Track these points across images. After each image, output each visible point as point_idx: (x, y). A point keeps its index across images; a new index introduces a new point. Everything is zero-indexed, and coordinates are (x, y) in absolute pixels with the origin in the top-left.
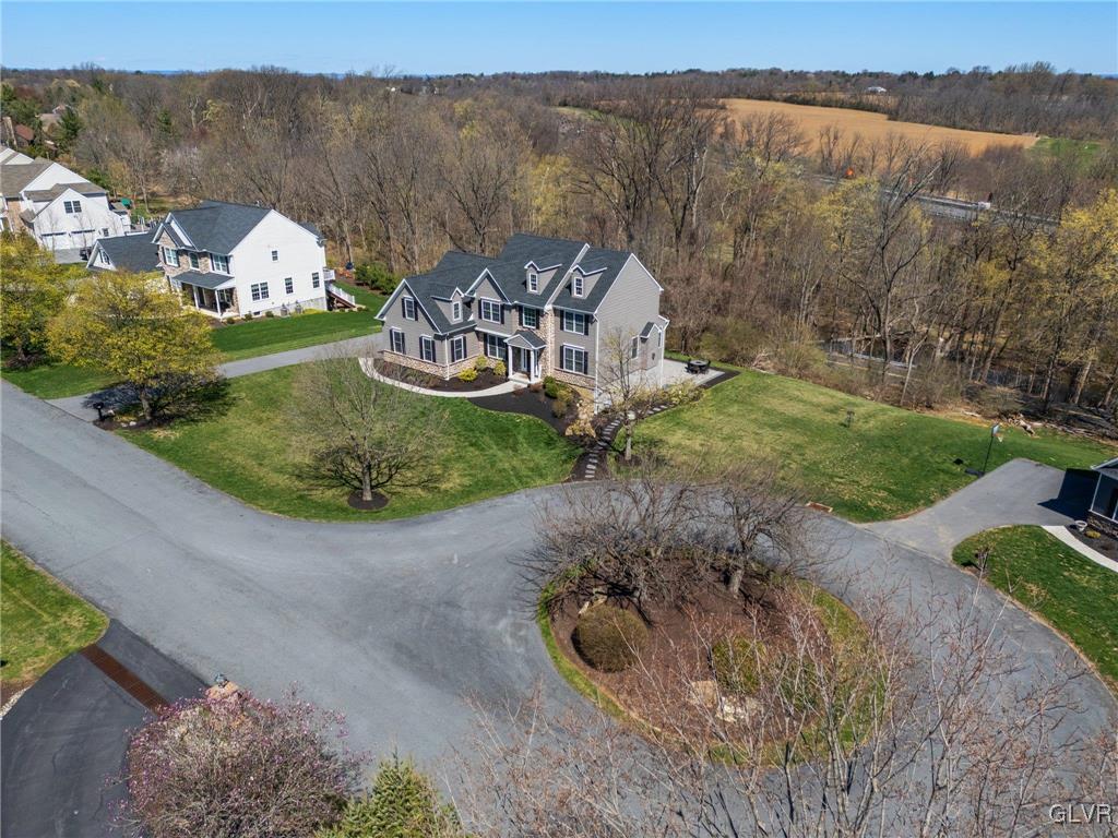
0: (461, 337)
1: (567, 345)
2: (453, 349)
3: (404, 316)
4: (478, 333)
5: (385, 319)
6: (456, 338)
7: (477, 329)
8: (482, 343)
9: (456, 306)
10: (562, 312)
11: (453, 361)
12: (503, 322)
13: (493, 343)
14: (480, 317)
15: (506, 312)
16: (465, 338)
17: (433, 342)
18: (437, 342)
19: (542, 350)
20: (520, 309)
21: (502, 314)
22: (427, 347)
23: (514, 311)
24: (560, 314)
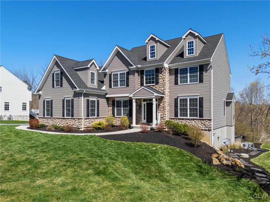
0: (95, 99)
1: (181, 95)
2: (88, 107)
3: (53, 87)
4: (108, 99)
5: (40, 93)
6: (91, 99)
7: (107, 96)
8: (111, 108)
9: (93, 74)
10: (176, 70)
11: (88, 116)
12: (128, 85)
13: (119, 106)
14: (110, 87)
15: (131, 77)
16: (98, 101)
17: (73, 100)
18: (75, 99)
19: (162, 98)
20: (141, 72)
21: (128, 79)
22: (68, 106)
23: (136, 74)
24: (175, 72)
